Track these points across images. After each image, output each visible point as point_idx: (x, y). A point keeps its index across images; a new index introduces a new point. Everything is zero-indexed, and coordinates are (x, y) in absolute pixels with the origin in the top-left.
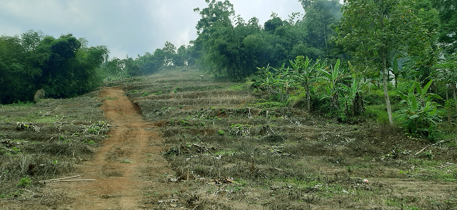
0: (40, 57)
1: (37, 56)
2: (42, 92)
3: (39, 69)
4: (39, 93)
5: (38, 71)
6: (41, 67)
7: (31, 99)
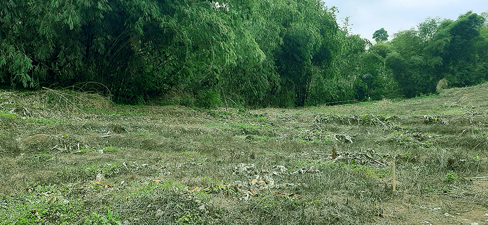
0: (440, 44)
1: (436, 43)
2: (444, 82)
3: (439, 58)
4: (441, 83)
5: (438, 60)
6: (441, 55)
7: (434, 91)
